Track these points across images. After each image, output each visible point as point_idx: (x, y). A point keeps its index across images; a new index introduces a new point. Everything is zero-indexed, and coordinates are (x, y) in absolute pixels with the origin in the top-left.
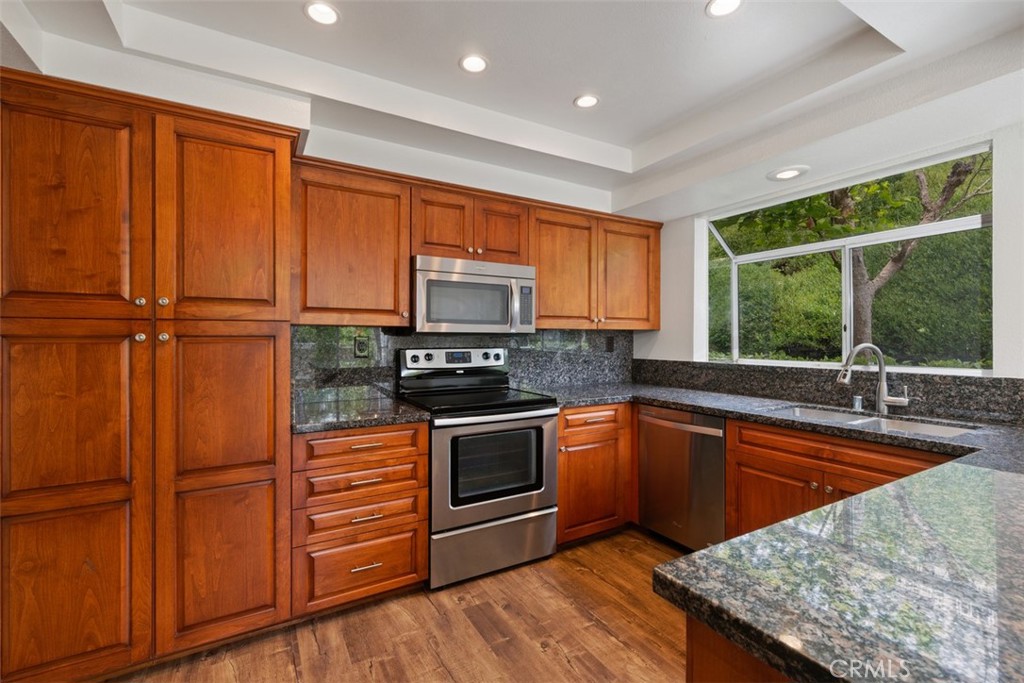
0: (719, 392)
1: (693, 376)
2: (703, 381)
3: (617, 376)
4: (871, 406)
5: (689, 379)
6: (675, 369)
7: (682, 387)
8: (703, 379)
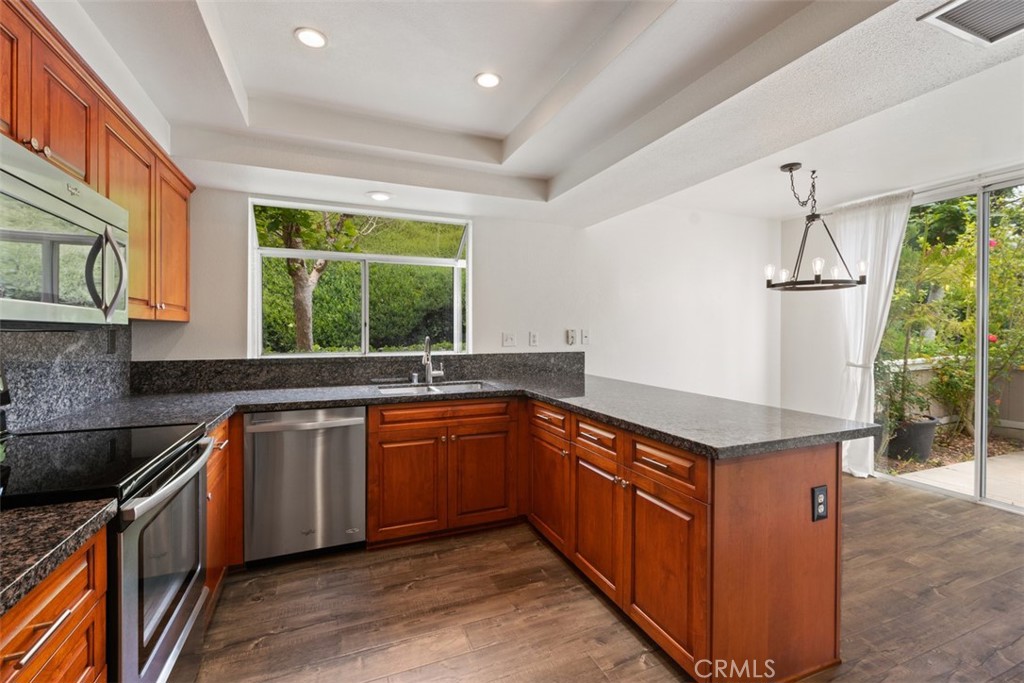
0: (284, 387)
1: (248, 375)
2: (264, 379)
3: (118, 388)
4: (423, 380)
5: (242, 379)
6: (220, 369)
7: (231, 390)
8: (264, 377)
